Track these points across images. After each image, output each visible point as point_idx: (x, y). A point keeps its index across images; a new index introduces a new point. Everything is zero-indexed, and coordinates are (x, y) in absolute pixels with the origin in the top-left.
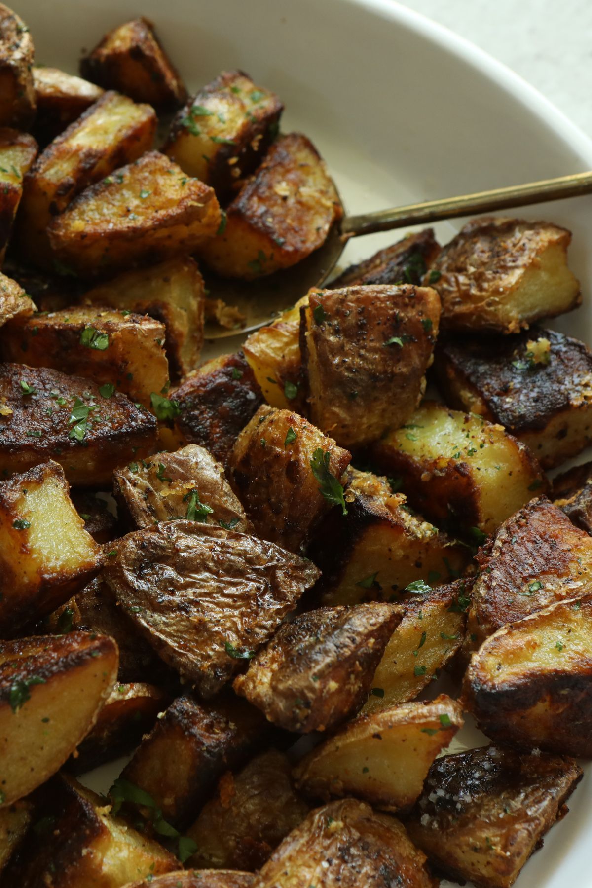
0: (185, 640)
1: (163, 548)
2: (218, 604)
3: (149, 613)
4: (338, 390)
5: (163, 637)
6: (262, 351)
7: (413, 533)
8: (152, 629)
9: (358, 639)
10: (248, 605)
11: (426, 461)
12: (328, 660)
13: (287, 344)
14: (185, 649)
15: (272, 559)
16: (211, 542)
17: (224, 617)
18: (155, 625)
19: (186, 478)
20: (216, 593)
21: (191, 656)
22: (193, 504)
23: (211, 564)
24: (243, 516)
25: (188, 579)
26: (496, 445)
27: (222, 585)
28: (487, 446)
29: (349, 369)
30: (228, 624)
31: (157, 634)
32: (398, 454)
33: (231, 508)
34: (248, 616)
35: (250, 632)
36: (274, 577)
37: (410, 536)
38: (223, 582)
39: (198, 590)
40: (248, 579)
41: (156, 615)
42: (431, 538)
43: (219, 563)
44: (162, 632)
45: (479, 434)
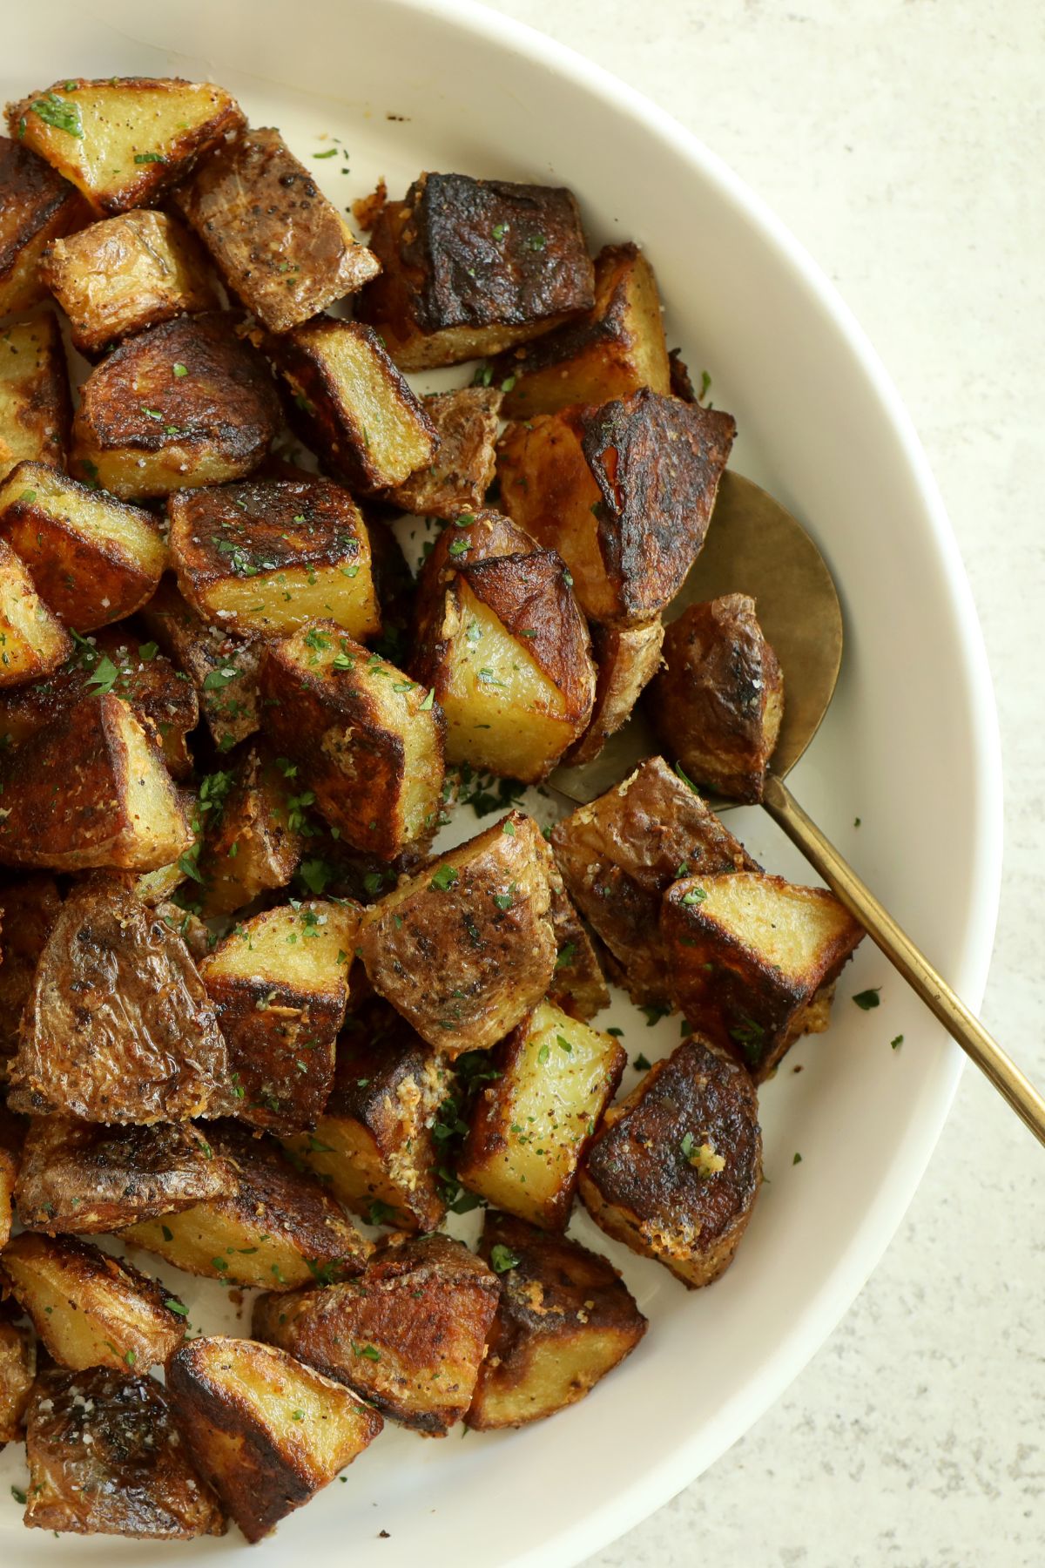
0: (51, 1044)
1: (132, 947)
2: (112, 1046)
3: (53, 983)
5: (38, 1017)
7: (390, 1168)
8: (38, 1000)
9: (157, 1198)
10: (134, 1078)
12: (109, 1194)
14: (40, 1049)
16: (178, 987)
17: (104, 1065)
18: (45, 999)
20: (124, 1038)
21: (40, 1063)
23: (150, 1006)
25: (117, 996)
26: (549, 1168)
27: (136, 1036)
28: (543, 1158)
30: (99, 1074)
31: (37, 1010)
34: (122, 1086)
35: (105, 1100)
37: (382, 1167)
38: (140, 1033)
39: (113, 1017)
40: (164, 1057)
41: (56, 994)
42: (401, 1189)
43: (158, 1014)
44: (42, 1012)
45: (558, 1141)
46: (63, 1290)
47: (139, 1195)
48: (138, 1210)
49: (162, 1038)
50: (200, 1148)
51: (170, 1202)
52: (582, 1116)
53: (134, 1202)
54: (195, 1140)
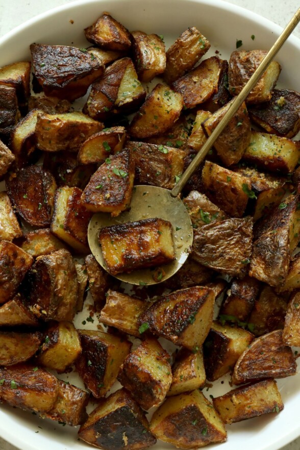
0: (228, 265)
1: (204, 240)
2: (231, 249)
3: (211, 262)
4: (230, 151)
5: (220, 268)
6: (195, 144)
8: (215, 267)
9: (285, 248)
10: (240, 244)
11: (264, 157)
12: (281, 261)
13: (201, 137)
14: (228, 269)
15: (238, 225)
16: (216, 228)
17: (235, 252)
18: (215, 265)
19: (196, 206)
20: (228, 245)
21: (232, 269)
22: (202, 214)
23: (221, 237)
24: (219, 210)
25: (217, 245)
26: (286, 145)
28: (283, 146)
29: (230, 143)
30: (237, 254)
31: (218, 268)
32: (253, 157)
33: (214, 210)
34: (241, 248)
35: (245, 253)
36: (242, 230)
37: (272, 190)
38: (228, 241)
39: (222, 247)
40: (235, 235)
41: (214, 262)
42: (278, 187)
43: (224, 235)
44: (219, 266)
45: (279, 143)
46: (295, 275)
47: (284, 253)
48: (288, 254)
49: (229, 235)
50: (273, 233)
51: (287, 245)
52: (271, 137)
53: (285, 255)
54: (271, 234)
